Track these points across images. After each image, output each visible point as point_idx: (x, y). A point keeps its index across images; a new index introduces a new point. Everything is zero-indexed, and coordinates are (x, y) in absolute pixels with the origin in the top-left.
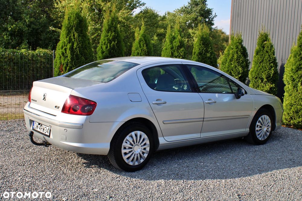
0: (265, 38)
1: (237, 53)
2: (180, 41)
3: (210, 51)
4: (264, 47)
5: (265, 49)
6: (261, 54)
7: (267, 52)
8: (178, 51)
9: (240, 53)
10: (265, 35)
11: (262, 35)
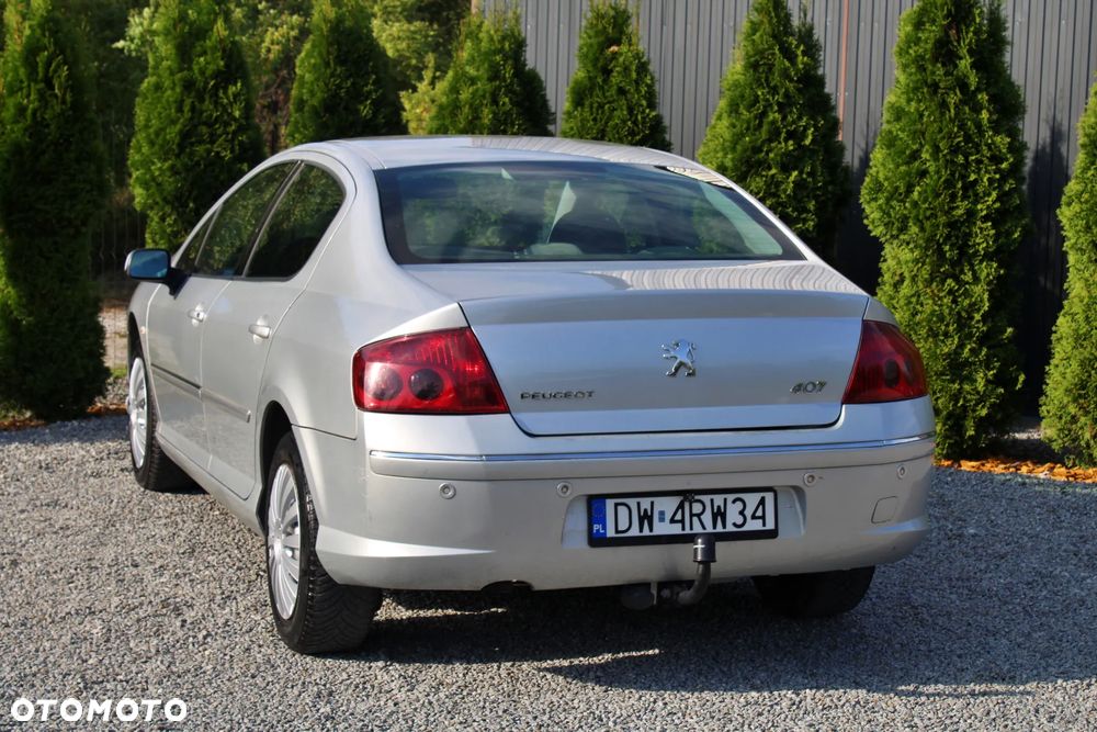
0: (613, 29)
1: (495, 101)
2: (224, 51)
3: (370, 93)
4: (607, 72)
5: (615, 79)
6: (595, 105)
7: (622, 91)
8: (217, 95)
9: (507, 100)
10: (612, 13)
11: (600, 16)
